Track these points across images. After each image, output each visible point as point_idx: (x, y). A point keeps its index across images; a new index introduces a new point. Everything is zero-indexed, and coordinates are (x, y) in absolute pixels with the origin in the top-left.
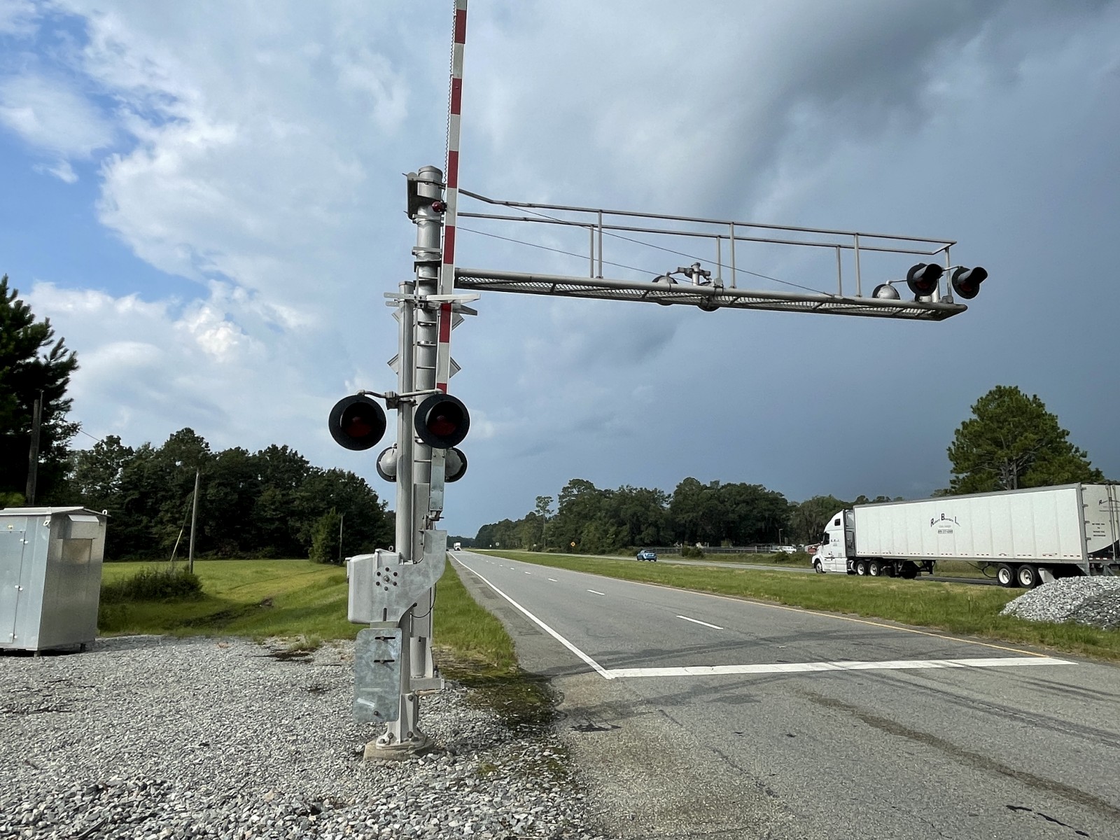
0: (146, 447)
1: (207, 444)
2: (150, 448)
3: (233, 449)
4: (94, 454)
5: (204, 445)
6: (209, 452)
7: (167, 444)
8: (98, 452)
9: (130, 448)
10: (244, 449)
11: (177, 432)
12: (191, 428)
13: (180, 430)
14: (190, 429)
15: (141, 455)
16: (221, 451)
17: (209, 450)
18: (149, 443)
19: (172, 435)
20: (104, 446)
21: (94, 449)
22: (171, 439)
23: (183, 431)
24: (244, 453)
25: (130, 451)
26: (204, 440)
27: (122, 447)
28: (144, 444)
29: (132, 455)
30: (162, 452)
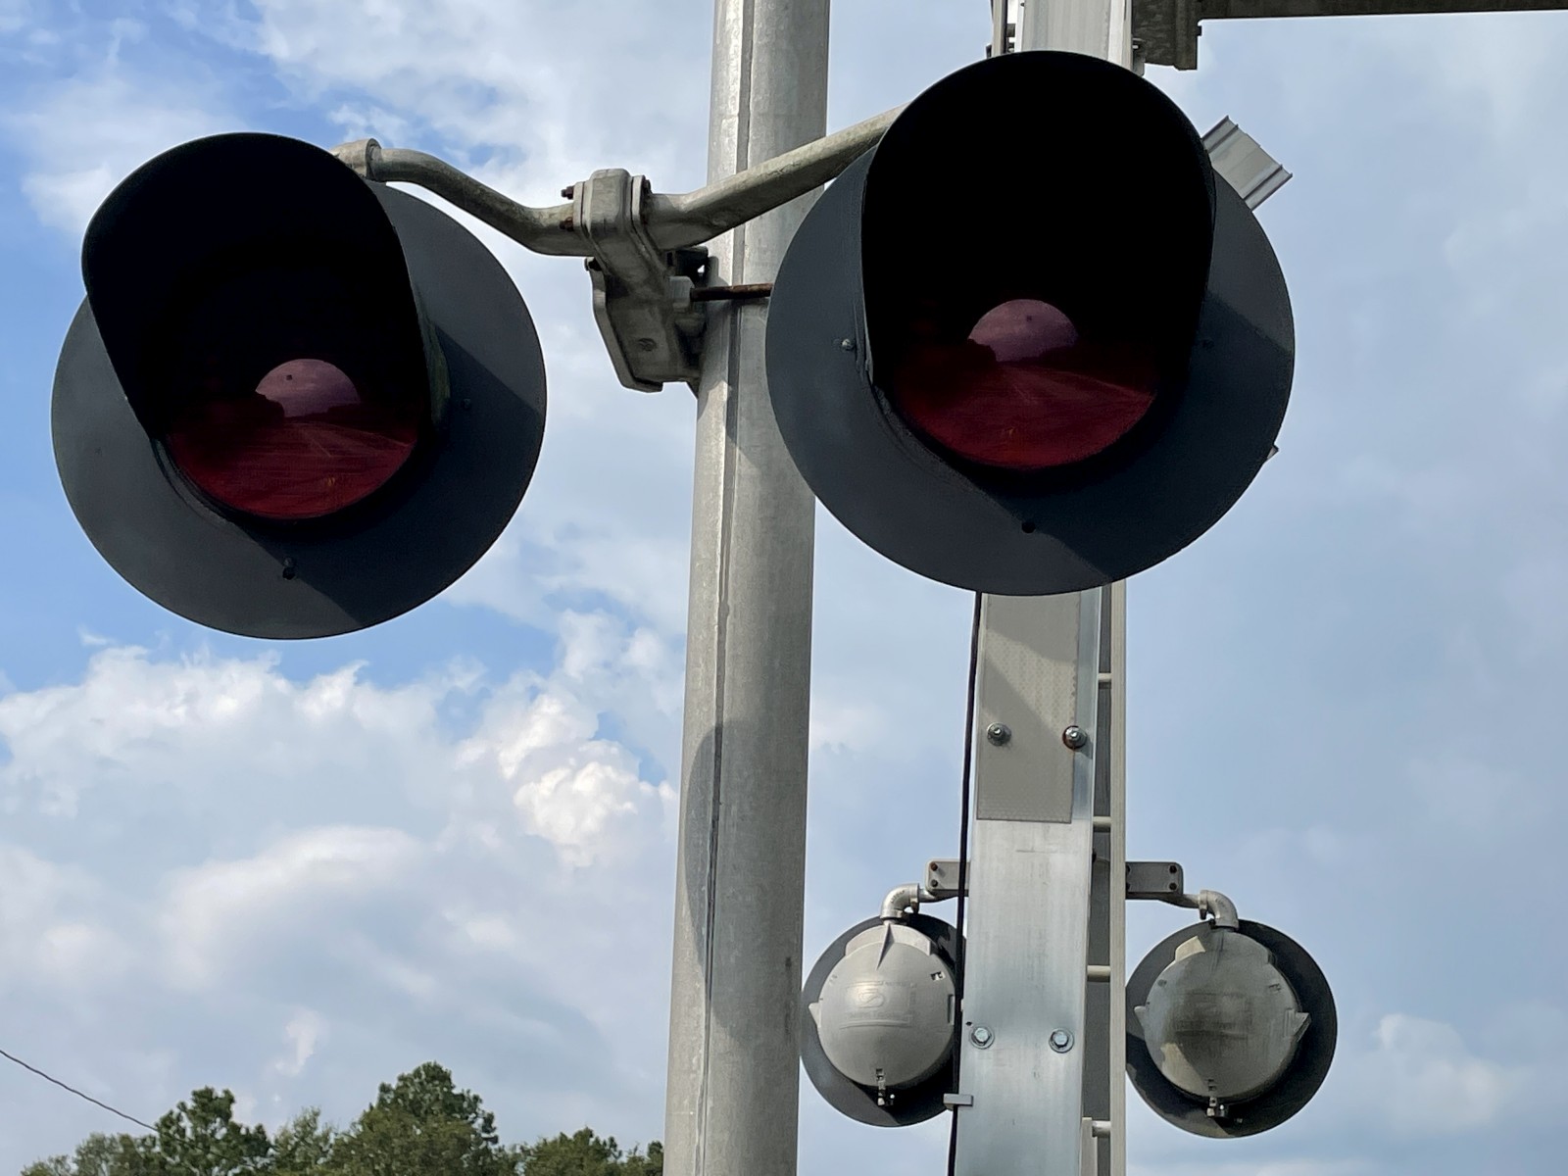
0: (307, 1126)
1: (489, 1120)
2: (319, 1132)
3: (570, 1136)
4: (157, 1149)
5: (480, 1121)
6: (493, 1147)
7: (369, 1120)
8: (167, 1144)
9: (260, 1129)
10: (604, 1137)
11: (402, 1078)
12: (440, 1063)
13: (409, 1071)
14: (437, 1068)
15: (291, 1154)
16: (532, 1144)
17: (495, 1140)
18: (317, 1114)
19: (384, 1089)
20: (186, 1123)
21: (155, 1134)
22: (382, 1100)
23: (417, 1073)
24: (603, 1151)
25: (256, 1142)
26: (481, 1107)
27: (235, 1128)
28: (299, 1115)
29: (264, 1155)
30: (355, 1143)
